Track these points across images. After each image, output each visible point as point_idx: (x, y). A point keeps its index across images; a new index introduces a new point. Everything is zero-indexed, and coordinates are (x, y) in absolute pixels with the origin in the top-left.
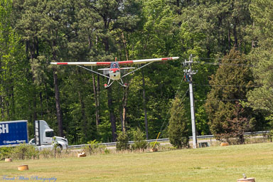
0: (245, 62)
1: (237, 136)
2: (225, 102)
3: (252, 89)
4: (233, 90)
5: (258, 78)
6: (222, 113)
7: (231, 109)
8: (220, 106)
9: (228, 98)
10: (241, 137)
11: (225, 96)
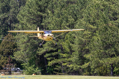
0: (14, 40)
1: (9, 71)
2: (4, 56)
3: (16, 51)
4: (8, 51)
5: (19, 47)
6: (2, 61)
7: (6, 60)
8: (2, 58)
9: (6, 55)
10: (10, 72)
11: (5, 54)
